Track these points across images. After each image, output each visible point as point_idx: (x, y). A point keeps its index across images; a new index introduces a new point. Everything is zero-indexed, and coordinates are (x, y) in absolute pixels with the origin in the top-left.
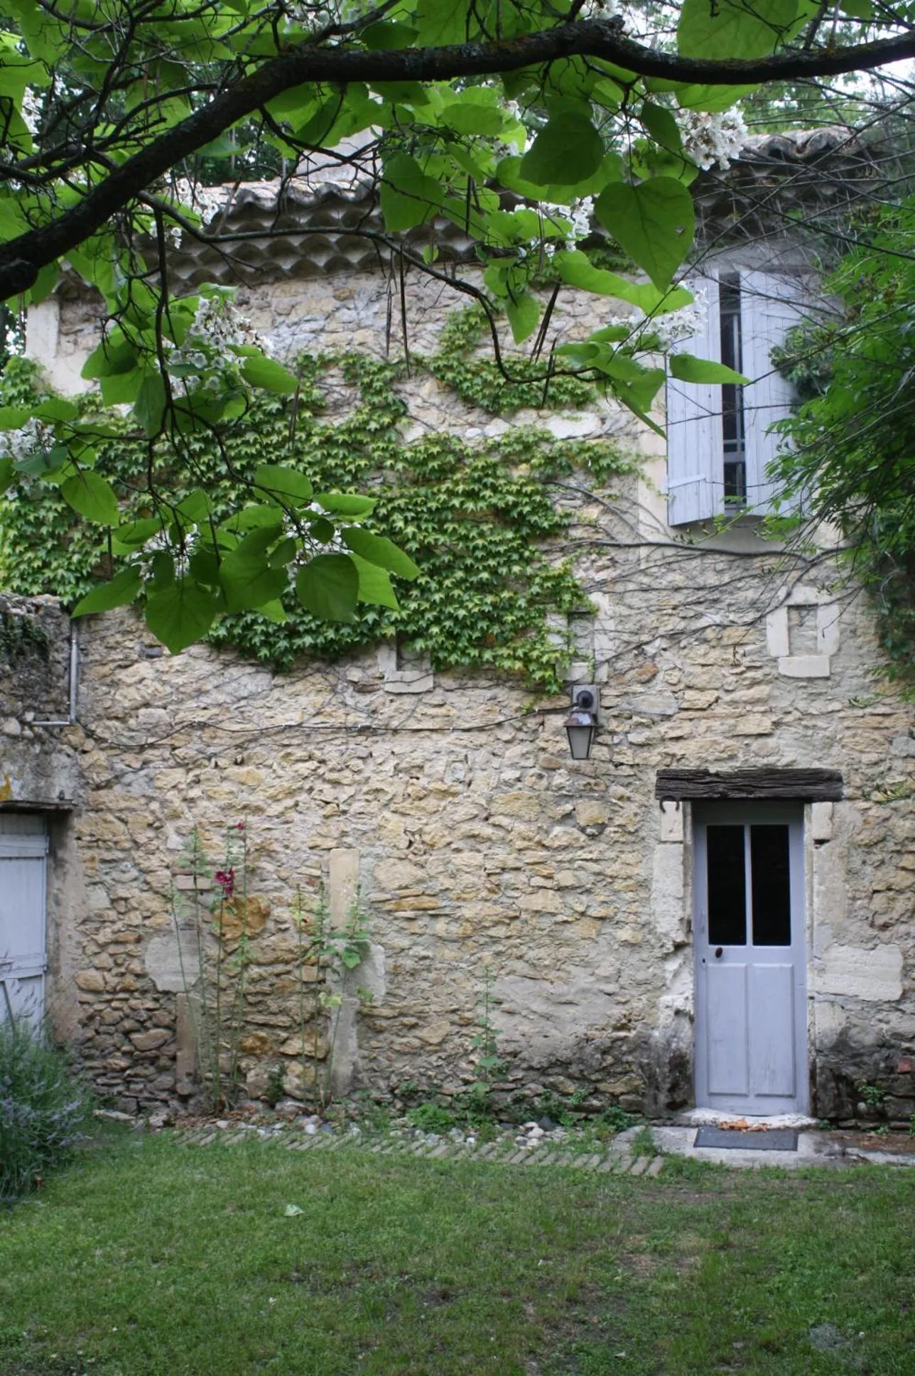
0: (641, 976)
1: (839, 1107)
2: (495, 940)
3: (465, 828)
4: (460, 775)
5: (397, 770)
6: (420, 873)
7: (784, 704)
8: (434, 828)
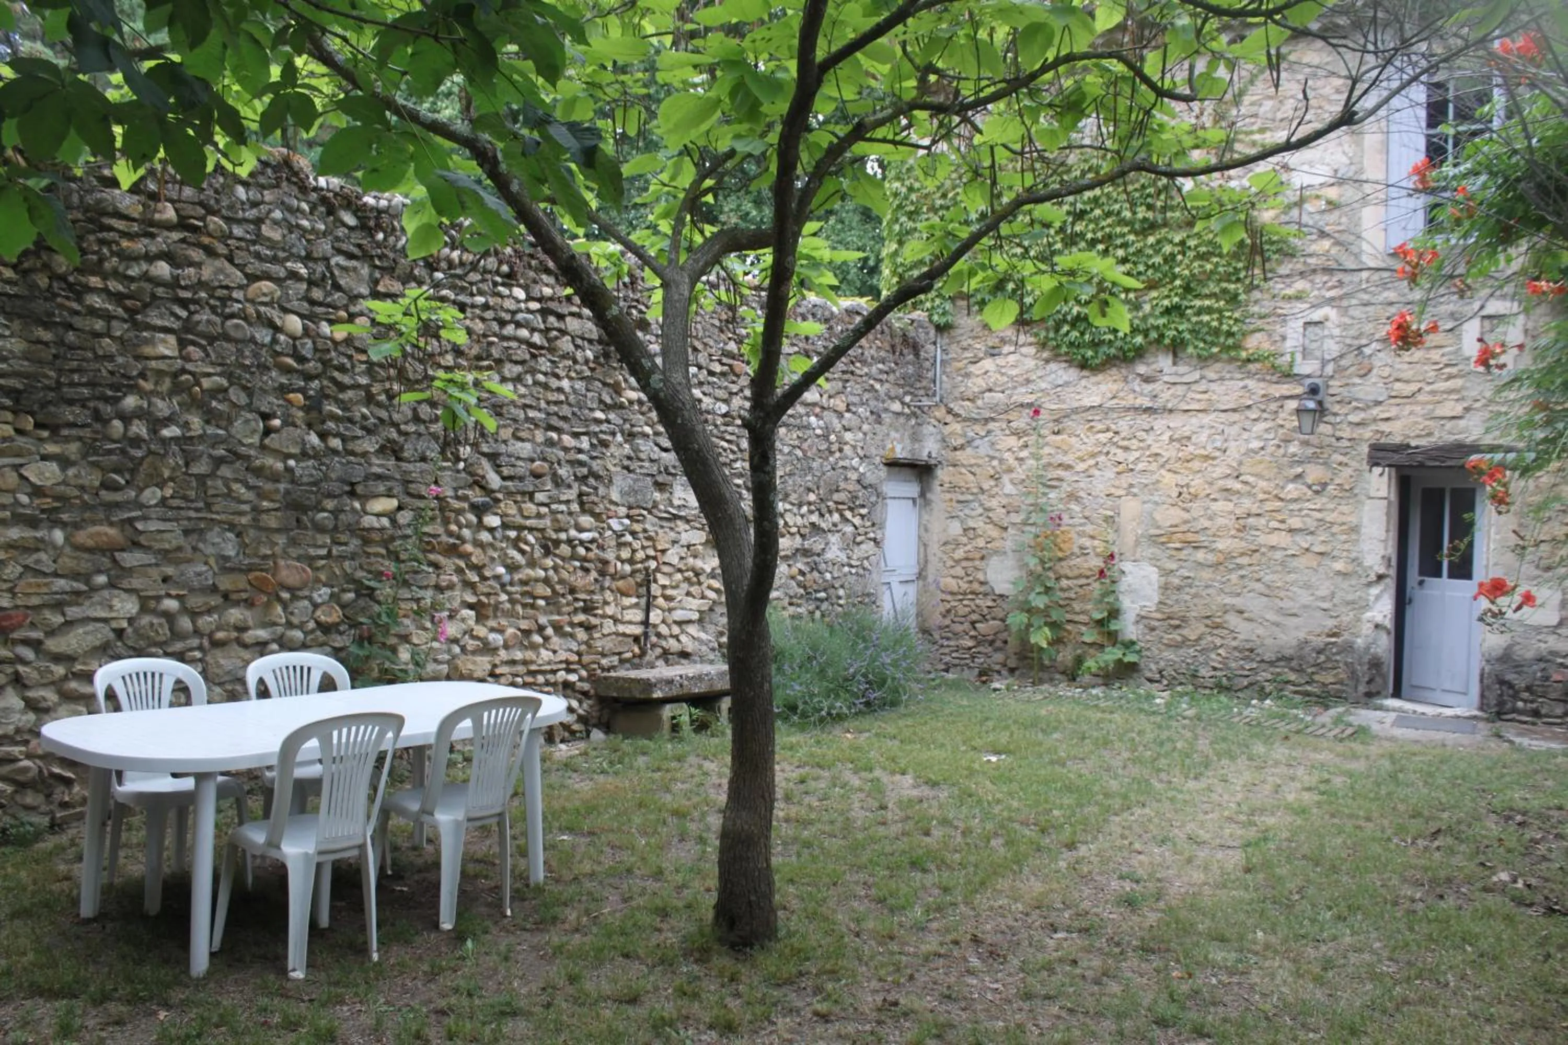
0: (1350, 597)
1: (1501, 703)
2: (1240, 567)
3: (1221, 483)
4: (1218, 444)
5: (1172, 440)
6: (1186, 516)
7: (1474, 393)
8: (1197, 483)
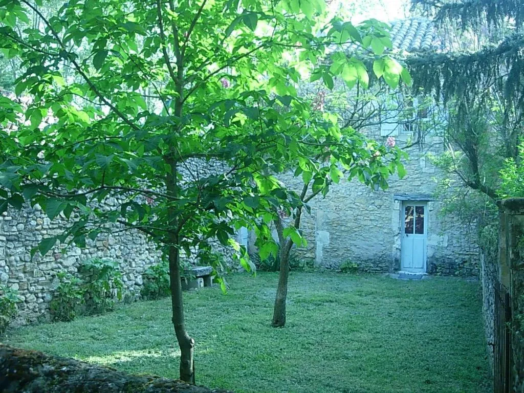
0: (389, 240)
1: (432, 270)
2: (355, 232)
3: (349, 205)
4: (348, 193)
5: (333, 192)
6: (338, 216)
7: (424, 179)
8: (341, 205)
